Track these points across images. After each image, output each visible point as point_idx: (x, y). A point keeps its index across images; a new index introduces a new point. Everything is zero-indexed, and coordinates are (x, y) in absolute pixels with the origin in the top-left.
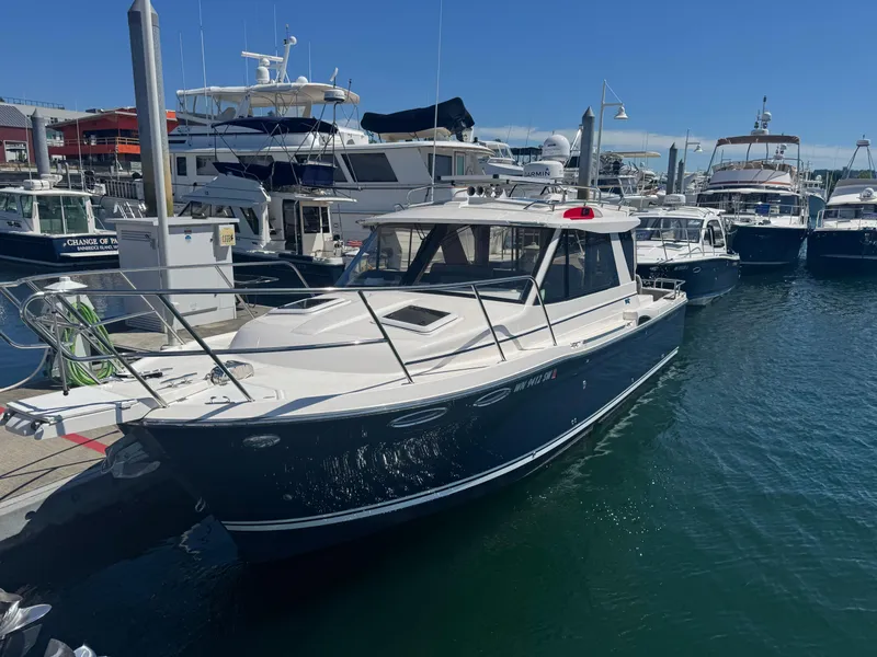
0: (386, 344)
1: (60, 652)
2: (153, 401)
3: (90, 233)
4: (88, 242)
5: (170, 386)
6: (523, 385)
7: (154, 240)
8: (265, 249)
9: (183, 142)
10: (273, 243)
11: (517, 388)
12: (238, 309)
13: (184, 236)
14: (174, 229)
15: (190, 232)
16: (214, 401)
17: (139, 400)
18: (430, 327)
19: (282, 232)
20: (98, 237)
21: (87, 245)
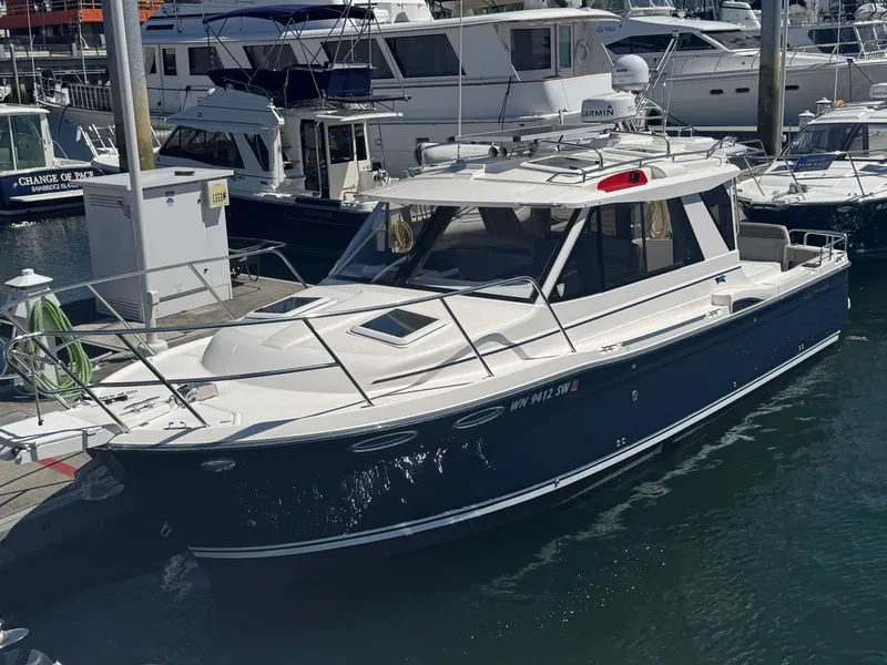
0: (339, 367)
1: (38, 660)
2: (117, 427)
3: (48, 167)
4: (45, 179)
5: (133, 411)
6: (524, 402)
7: (128, 208)
8: (277, 191)
9: (171, 27)
10: (289, 181)
11: (514, 406)
12: (235, 284)
13: (165, 199)
14: (151, 192)
15: (172, 193)
16: (172, 426)
17: (103, 427)
18: (408, 338)
19: (301, 165)
20: (58, 172)
21: (44, 184)
